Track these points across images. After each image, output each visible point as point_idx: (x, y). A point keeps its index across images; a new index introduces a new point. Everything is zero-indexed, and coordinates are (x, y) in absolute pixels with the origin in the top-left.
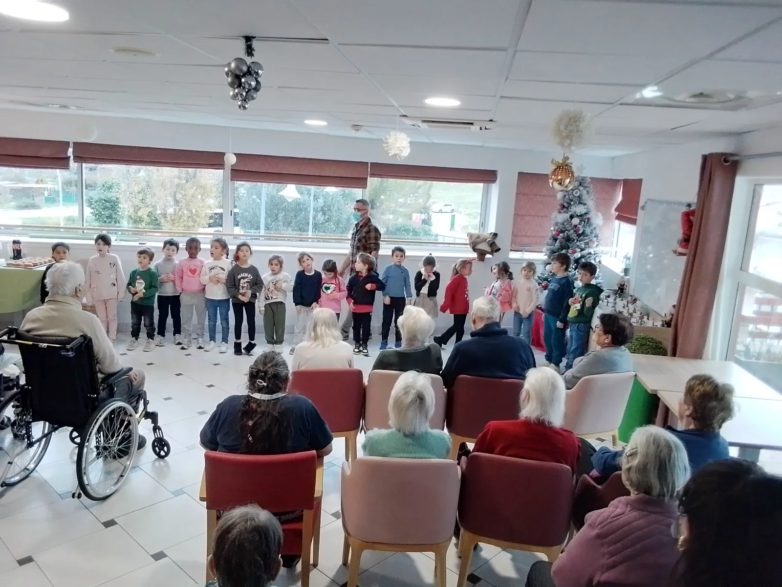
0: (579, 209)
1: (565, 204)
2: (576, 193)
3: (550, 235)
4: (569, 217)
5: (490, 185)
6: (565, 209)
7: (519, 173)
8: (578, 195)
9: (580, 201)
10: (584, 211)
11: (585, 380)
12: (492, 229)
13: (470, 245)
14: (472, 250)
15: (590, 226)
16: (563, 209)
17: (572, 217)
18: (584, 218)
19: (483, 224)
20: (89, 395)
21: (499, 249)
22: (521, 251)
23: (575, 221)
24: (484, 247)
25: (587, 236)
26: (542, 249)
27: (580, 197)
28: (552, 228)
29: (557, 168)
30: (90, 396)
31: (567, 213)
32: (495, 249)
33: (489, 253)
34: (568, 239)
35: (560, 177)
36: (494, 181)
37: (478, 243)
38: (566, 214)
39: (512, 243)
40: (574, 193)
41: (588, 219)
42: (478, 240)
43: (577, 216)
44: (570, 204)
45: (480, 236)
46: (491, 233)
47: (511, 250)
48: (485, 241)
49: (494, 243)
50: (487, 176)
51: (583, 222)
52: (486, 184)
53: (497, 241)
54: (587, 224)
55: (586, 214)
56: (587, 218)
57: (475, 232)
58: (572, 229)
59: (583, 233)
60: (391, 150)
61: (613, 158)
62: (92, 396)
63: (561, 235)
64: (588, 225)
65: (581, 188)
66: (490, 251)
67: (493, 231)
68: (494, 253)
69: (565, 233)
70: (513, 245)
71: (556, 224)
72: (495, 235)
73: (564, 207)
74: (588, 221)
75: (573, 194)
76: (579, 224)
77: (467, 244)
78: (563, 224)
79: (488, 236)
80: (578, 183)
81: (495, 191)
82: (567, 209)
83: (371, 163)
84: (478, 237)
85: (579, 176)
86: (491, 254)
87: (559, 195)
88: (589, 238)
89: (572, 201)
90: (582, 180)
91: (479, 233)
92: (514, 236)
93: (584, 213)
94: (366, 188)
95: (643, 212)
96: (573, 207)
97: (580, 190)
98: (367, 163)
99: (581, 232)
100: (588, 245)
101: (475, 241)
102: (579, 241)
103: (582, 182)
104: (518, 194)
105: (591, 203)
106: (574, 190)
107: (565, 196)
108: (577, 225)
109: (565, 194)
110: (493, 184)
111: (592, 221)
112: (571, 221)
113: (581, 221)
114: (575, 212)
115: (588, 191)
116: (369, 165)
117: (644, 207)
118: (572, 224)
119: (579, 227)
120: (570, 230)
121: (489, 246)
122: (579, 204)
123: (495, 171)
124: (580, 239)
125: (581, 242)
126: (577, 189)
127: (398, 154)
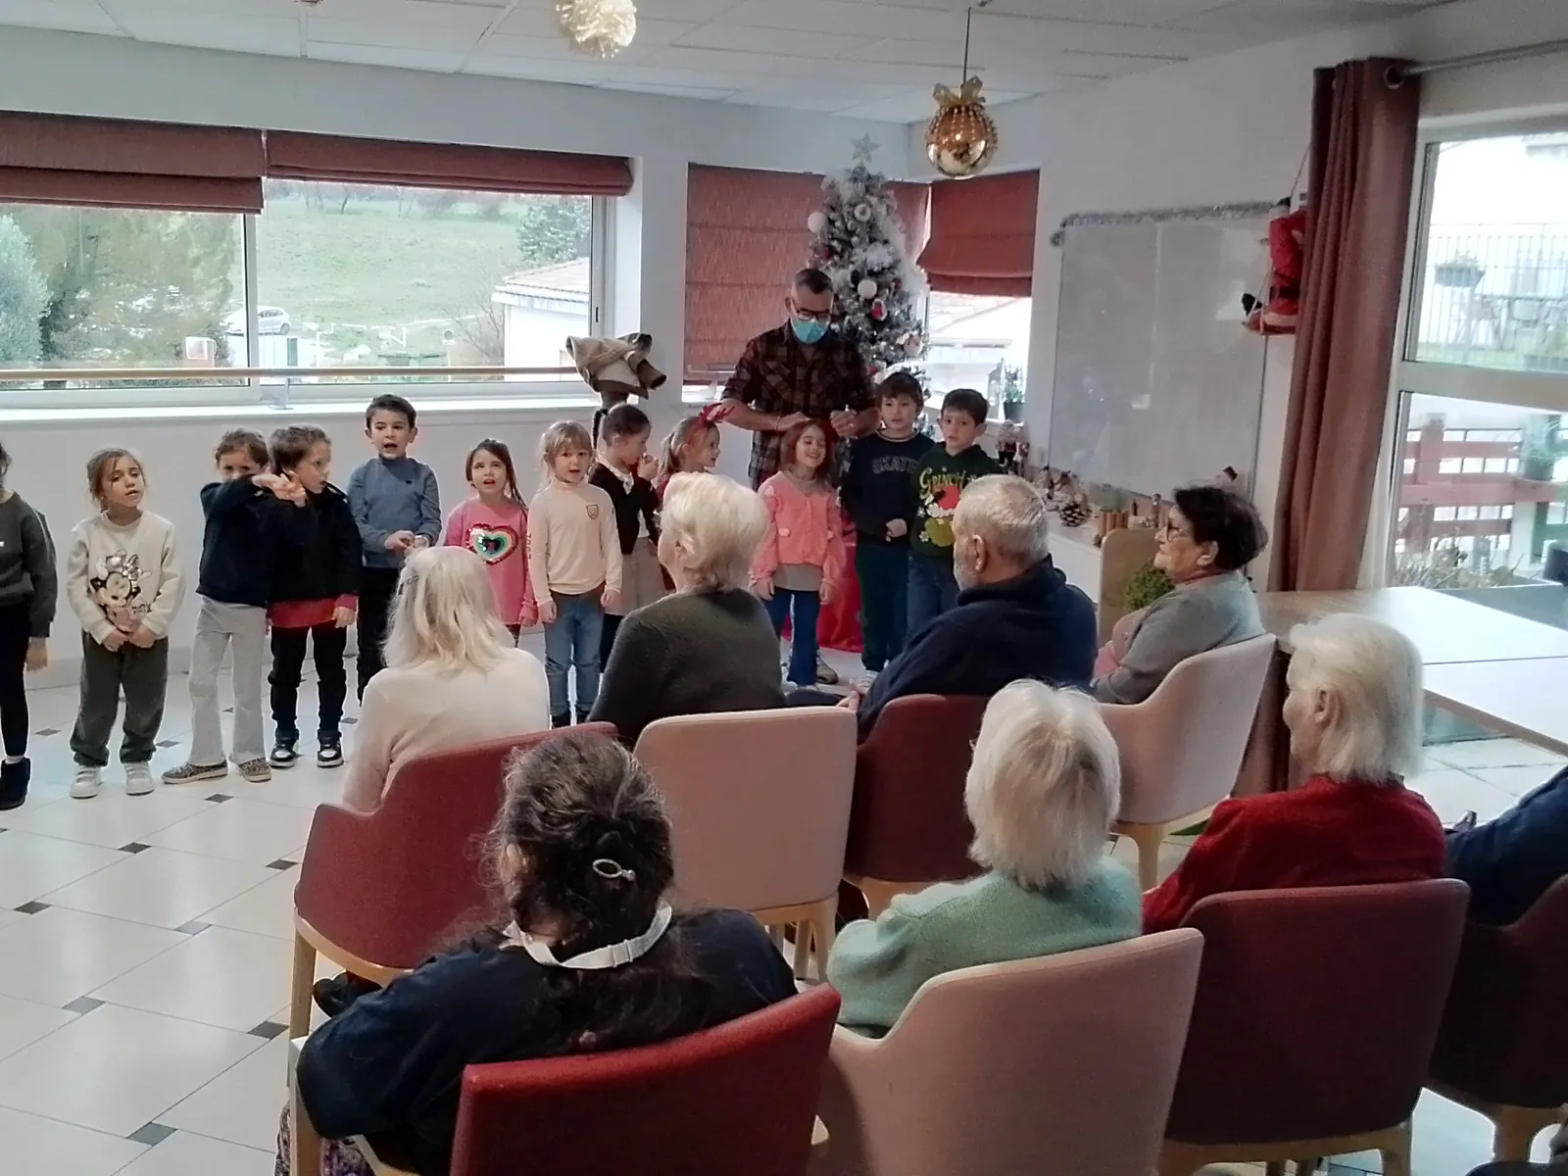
0: (875, 256)
1: (835, 243)
2: (863, 212)
4: (849, 279)
5: (610, 199)
6: (836, 258)
7: (690, 166)
8: (866, 217)
9: (873, 234)
10: (887, 261)
12: (627, 322)
13: (581, 372)
14: (590, 388)
15: (900, 301)
16: (829, 258)
17: (856, 278)
18: (888, 279)
19: (600, 313)
21: (662, 379)
22: (707, 382)
23: (868, 288)
24: (618, 373)
25: (898, 326)
27: (872, 225)
29: (952, 110)
31: (843, 266)
32: (649, 379)
33: (635, 391)
36: (624, 188)
37: (603, 366)
38: (842, 271)
39: (686, 361)
40: (857, 214)
41: (898, 281)
42: (603, 356)
43: (872, 274)
44: (848, 245)
45: (605, 345)
46: (633, 336)
47: (686, 383)
48: (622, 358)
49: (645, 362)
50: (603, 175)
51: (887, 291)
52: (599, 198)
53: (652, 357)
54: (894, 295)
55: (891, 267)
56: (894, 280)
57: (581, 331)
58: (860, 309)
59: (889, 318)
64: (897, 297)
65: (874, 200)
66: (638, 385)
67: (637, 330)
68: (650, 391)
69: (846, 322)
70: (689, 366)
72: (645, 340)
73: (834, 249)
74: (896, 287)
75: (854, 217)
76: (877, 296)
77: (571, 370)
79: (624, 343)
80: (861, 187)
81: (628, 216)
82: (841, 257)
83: (270, 133)
84: (600, 348)
85: (862, 169)
86: (641, 392)
87: (815, 221)
88: (905, 332)
89: (852, 233)
90: (870, 177)
91: (597, 337)
92: (687, 341)
93: (886, 265)
94: (259, 212)
95: (1058, 251)
96: (857, 250)
97: (871, 206)
98: (257, 133)
99: (883, 318)
100: (903, 352)
101: (592, 362)
102: (881, 340)
103: (869, 184)
104: (690, 224)
105: (898, 239)
106: (855, 206)
107: (831, 222)
108: (873, 299)
109: (832, 215)
110: (619, 198)
111: (906, 288)
112: (855, 290)
113: (880, 288)
114: (865, 262)
115: (888, 207)
116: (264, 139)
117: (1056, 239)
118: (857, 298)
119: (879, 305)
120: (854, 314)
121: (632, 370)
122: (872, 241)
123: (627, 158)
124: (882, 334)
125: (883, 344)
126: (863, 202)
127: (604, 38)
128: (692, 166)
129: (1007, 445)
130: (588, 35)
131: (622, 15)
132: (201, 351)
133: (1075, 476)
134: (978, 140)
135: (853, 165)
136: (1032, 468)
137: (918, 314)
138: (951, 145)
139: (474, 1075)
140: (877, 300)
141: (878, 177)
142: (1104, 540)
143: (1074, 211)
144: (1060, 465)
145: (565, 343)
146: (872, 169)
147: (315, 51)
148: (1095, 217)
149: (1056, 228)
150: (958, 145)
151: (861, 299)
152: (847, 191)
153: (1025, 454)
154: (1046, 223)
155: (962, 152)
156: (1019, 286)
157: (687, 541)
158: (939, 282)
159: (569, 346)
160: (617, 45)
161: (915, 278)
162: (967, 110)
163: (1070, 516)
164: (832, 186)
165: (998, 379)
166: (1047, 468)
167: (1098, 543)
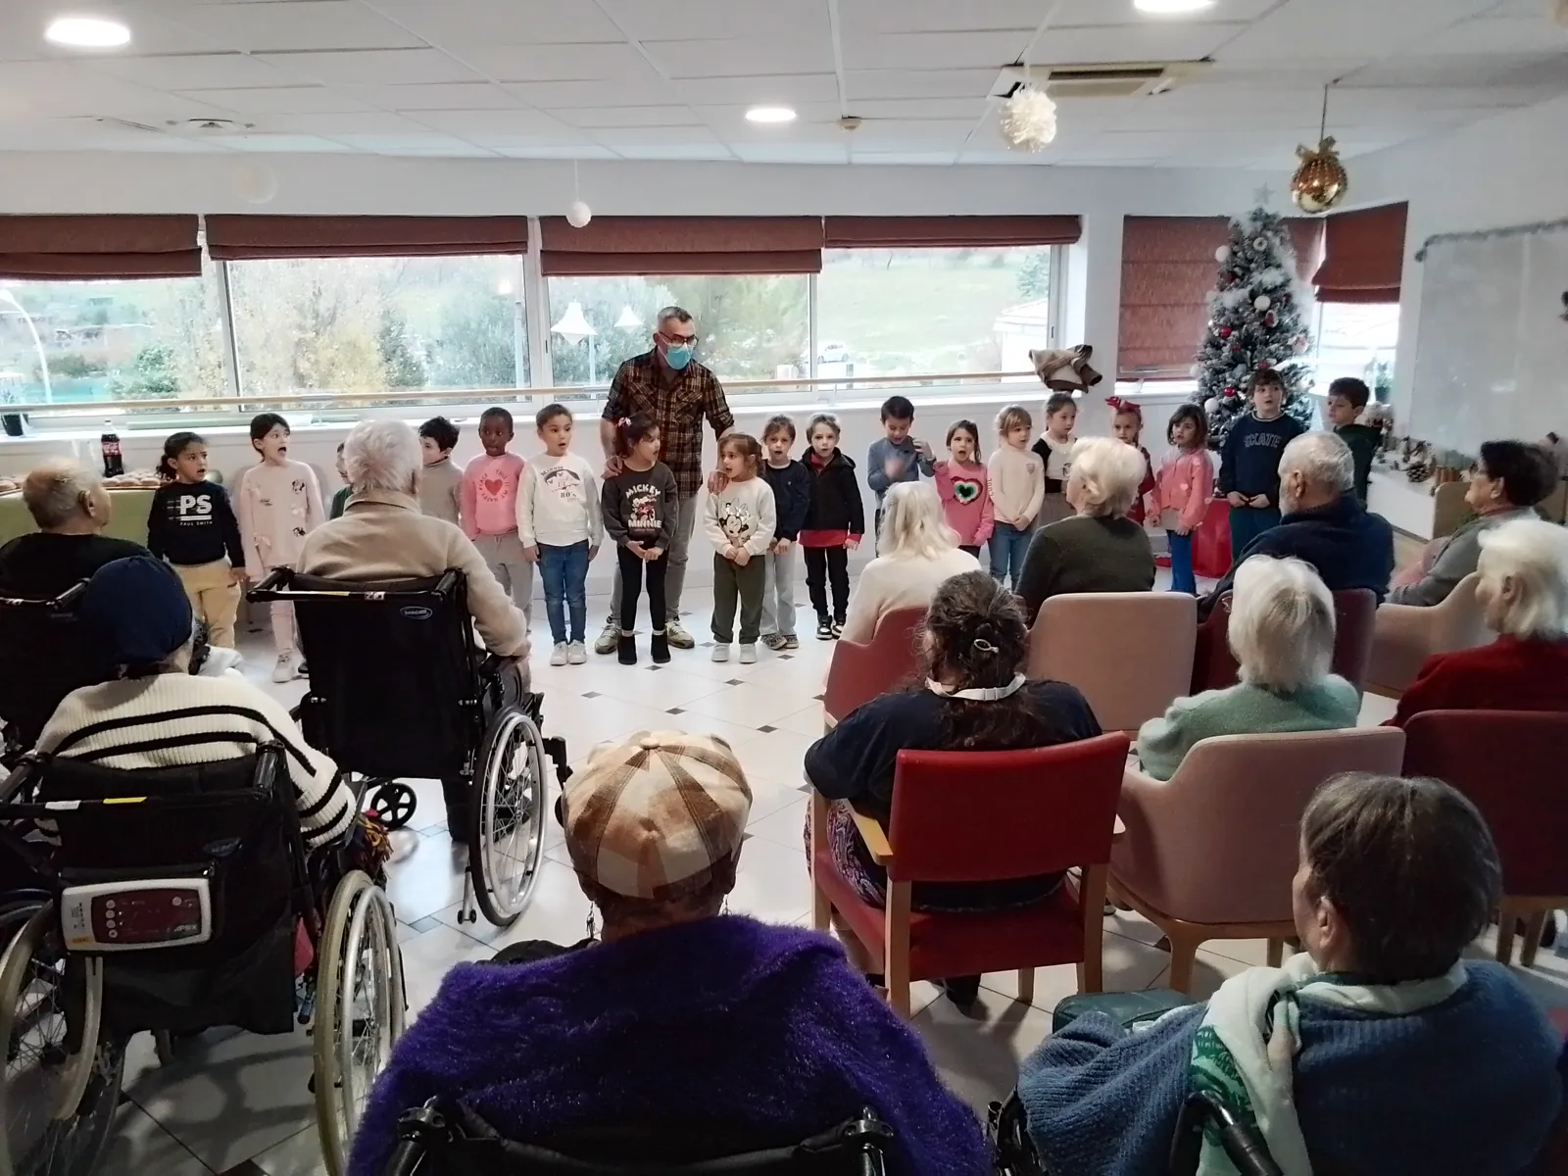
0: (1270, 278)
1: (1237, 269)
2: (1261, 244)
3: (1203, 337)
4: (1247, 296)
5: (1064, 246)
6: (1237, 280)
7: (1128, 219)
8: (1262, 248)
9: (1268, 260)
10: (1279, 280)
12: (1074, 337)
13: (1039, 374)
14: (1045, 386)
15: (1290, 311)
16: (1232, 280)
17: (1253, 295)
18: (1281, 296)
19: (1054, 332)
20: (461, 703)
21: (1099, 378)
22: (1135, 380)
23: (1262, 302)
24: (1066, 375)
25: (1288, 331)
26: (1188, 372)
27: (1267, 254)
28: (1211, 323)
29: (1310, 165)
30: (464, 703)
31: (1242, 287)
32: (1089, 378)
33: (1079, 387)
34: (1248, 342)
35: (1316, 183)
36: (1074, 237)
37: (1055, 369)
38: (1242, 290)
39: (1119, 364)
40: (1256, 245)
41: (1288, 296)
42: (1055, 362)
43: (1267, 292)
44: (1247, 270)
45: (1058, 355)
46: (1077, 347)
47: (1118, 380)
48: (1069, 363)
49: (1086, 366)
50: (1060, 229)
51: (1279, 304)
52: (1056, 246)
53: (1092, 362)
54: (1285, 307)
55: (1283, 285)
56: (1285, 295)
57: (1041, 345)
58: (1255, 320)
59: (1280, 325)
60: (1018, 131)
62: (467, 702)
63: (1233, 333)
64: (1287, 308)
65: (1269, 234)
66: (1080, 382)
67: (1081, 342)
68: (1090, 387)
69: (1244, 329)
70: (1121, 368)
71: (1222, 313)
72: (1087, 350)
73: (1235, 275)
74: (1287, 301)
75: (1253, 248)
76: (1270, 308)
77: (1032, 373)
78: (1236, 311)
79: (1072, 353)
80: (1259, 224)
81: (1077, 255)
82: (1242, 280)
83: (827, 217)
84: (1053, 357)
85: (1261, 209)
86: (1083, 388)
87: (1222, 253)
88: (1293, 335)
89: (1251, 261)
90: (1267, 216)
91: (1051, 349)
92: (1121, 349)
93: (1278, 283)
94: (819, 272)
95: (1421, 264)
96: (1255, 274)
97: (1267, 238)
98: (820, 218)
99: (1274, 325)
100: (1290, 350)
101: (1048, 369)
102: (1273, 342)
103: (1267, 222)
104: (1125, 262)
105: (1290, 263)
106: (1253, 240)
107: (1234, 254)
108: (1266, 312)
109: (1236, 248)
110: (1071, 246)
111: (1295, 300)
112: (1252, 304)
113: (1273, 302)
114: (1261, 283)
115: (1282, 239)
116: (823, 222)
117: (1420, 256)
118: (1254, 310)
119: (1271, 315)
120: (1251, 323)
121: (1077, 372)
122: (1267, 266)
123: (1077, 216)
124: (1273, 338)
125: (1276, 345)
126: (1261, 236)
127: (1033, 139)
130: (1022, 139)
131: (1046, 127)
133: (1429, 445)
134: (1332, 184)
135: (1253, 208)
136: (1395, 440)
137: (1304, 321)
138: (1310, 190)
140: (1270, 311)
141: (1274, 217)
142: (1437, 490)
143: (1436, 233)
144: (1418, 436)
145: (1028, 354)
146: (1269, 210)
147: (857, 159)
148: (1453, 237)
149: (1419, 247)
150: (1315, 189)
151: (1257, 311)
152: (1248, 228)
153: (1390, 429)
154: (1413, 242)
155: (1319, 195)
156: (1392, 295)
157: (1091, 485)
158: (1324, 296)
159: (1031, 356)
160: (1042, 144)
161: (1305, 293)
162: (1323, 163)
163: (1414, 473)
164: (1237, 226)
165: (1372, 370)
166: (1407, 439)
167: (1433, 494)
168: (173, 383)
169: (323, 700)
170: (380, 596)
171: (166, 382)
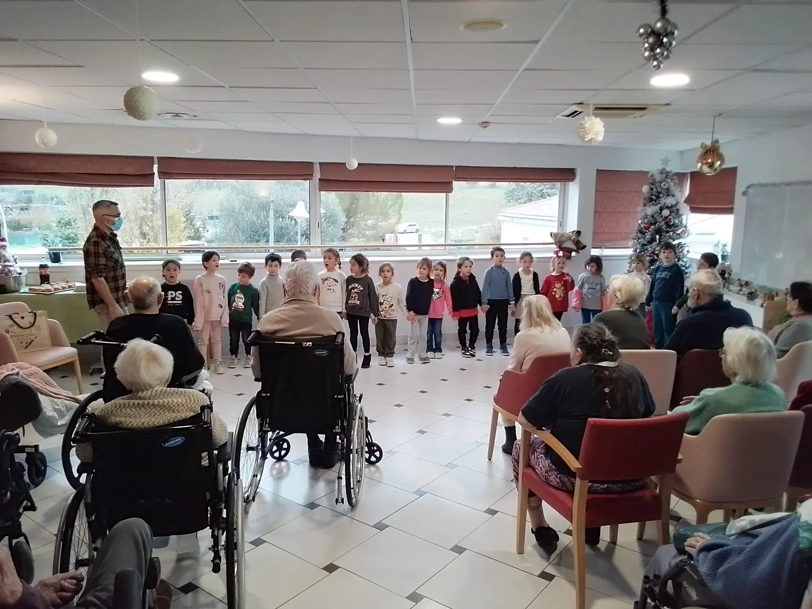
0: (669, 201)
1: (653, 197)
2: (665, 185)
3: (636, 228)
4: (658, 209)
5: (567, 183)
6: (653, 202)
7: (598, 170)
8: (666, 187)
9: (668, 193)
10: (674, 202)
11: (799, 346)
12: (572, 226)
13: (556, 244)
15: (679, 217)
16: (650, 202)
17: (661, 209)
18: (674, 210)
19: (562, 223)
20: (336, 397)
21: (585, 247)
22: (600, 248)
23: (666, 213)
24: (569, 245)
25: (677, 226)
26: (628, 245)
27: (668, 190)
28: (640, 222)
29: (707, 152)
30: (337, 397)
31: (656, 205)
32: (580, 247)
33: (575, 251)
34: (659, 231)
35: (710, 160)
36: (572, 180)
37: (564, 242)
38: (656, 207)
39: (593, 240)
40: (662, 185)
41: (678, 210)
42: (563, 239)
43: (667, 207)
44: (658, 197)
45: (564, 235)
46: (574, 232)
47: (593, 248)
48: (570, 239)
49: (578, 241)
50: (566, 175)
51: (674, 214)
52: (563, 183)
53: (580, 239)
55: (676, 205)
56: (676, 210)
57: (555, 231)
58: (663, 220)
59: (674, 224)
61: (682, 152)
62: (339, 397)
63: (652, 227)
64: (677, 216)
65: (669, 180)
66: (576, 248)
67: (576, 229)
68: (580, 251)
69: (657, 225)
70: (594, 242)
71: (646, 217)
72: (579, 233)
73: (653, 199)
74: (677, 212)
75: (660, 187)
76: (669, 216)
77: (552, 244)
78: (653, 216)
79: (571, 234)
80: (664, 176)
81: (573, 190)
82: (655, 201)
83: (456, 167)
84: (563, 235)
85: (664, 169)
86: (577, 251)
87: (645, 189)
88: (680, 228)
89: (660, 193)
90: (667, 172)
91: (560, 232)
92: (594, 233)
93: (673, 204)
94: (451, 192)
95: (745, 198)
96: (662, 199)
97: (667, 182)
99: (671, 224)
100: (679, 236)
101: (560, 240)
102: (670, 232)
103: (666, 174)
104: (596, 191)
105: (678, 194)
106: (661, 183)
107: (652, 189)
108: (668, 217)
109: (652, 187)
110: (570, 183)
111: (681, 212)
112: (661, 213)
113: (671, 212)
114: (665, 204)
115: (675, 183)
116: (454, 168)
117: (744, 194)
118: (662, 216)
119: (670, 219)
120: (660, 222)
121: (574, 243)
122: (668, 195)
123: (574, 169)
124: (671, 230)
125: (671, 233)
126: (665, 181)
127: (594, 139)
128: (597, 170)
129: (722, 271)
130: (589, 138)
131: (600, 131)
132: (391, 239)
133: (751, 283)
134: (718, 161)
135: (660, 168)
136: (733, 280)
137: (684, 222)
138: (707, 163)
139: (591, 420)
140: (670, 217)
141: (670, 172)
142: (764, 305)
143: (752, 183)
144: (744, 278)
145: (550, 234)
146: (668, 169)
147: (474, 140)
148: (760, 185)
149: (744, 189)
150: (709, 163)
151: (663, 217)
152: (658, 178)
153: (730, 274)
154: (740, 187)
155: (711, 166)
156: (730, 211)
157: (618, 294)
158: (694, 210)
159: (551, 235)
160: (597, 141)
161: (685, 209)
162: (713, 151)
163: (750, 296)
164: (652, 176)
165: (718, 246)
166: (739, 280)
167: (762, 306)
168: (76, 236)
169: (268, 395)
170: (310, 344)
171: (72, 235)
